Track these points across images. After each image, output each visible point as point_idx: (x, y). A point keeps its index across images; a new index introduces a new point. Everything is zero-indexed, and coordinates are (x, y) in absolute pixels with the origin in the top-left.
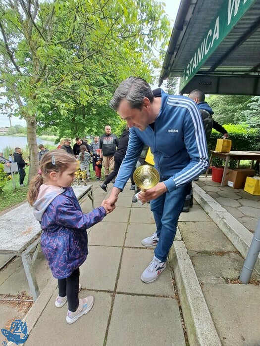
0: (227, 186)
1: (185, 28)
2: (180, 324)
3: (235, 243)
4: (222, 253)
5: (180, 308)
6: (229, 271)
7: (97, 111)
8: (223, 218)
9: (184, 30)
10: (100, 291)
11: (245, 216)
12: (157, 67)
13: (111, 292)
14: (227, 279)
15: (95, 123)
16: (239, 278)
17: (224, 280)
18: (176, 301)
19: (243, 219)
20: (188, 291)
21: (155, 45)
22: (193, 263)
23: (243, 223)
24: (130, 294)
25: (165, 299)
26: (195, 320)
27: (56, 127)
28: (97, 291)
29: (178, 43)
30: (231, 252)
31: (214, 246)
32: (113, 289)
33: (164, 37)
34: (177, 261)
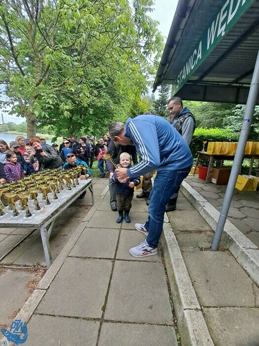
0: (211, 182)
1: (175, 46)
2: (164, 278)
3: (211, 224)
4: (200, 232)
5: (166, 269)
6: (204, 243)
7: (94, 111)
8: (204, 206)
9: (174, 48)
10: (103, 258)
12: (152, 73)
13: (112, 259)
14: (202, 248)
15: (92, 123)
16: (211, 247)
17: (199, 249)
18: (163, 265)
19: (219, 207)
20: (171, 256)
21: (149, 56)
22: (176, 238)
23: (219, 210)
24: (126, 260)
25: (154, 263)
26: (175, 272)
27: (53, 126)
28: (101, 259)
29: (170, 57)
30: (207, 231)
31: (194, 227)
32: (113, 257)
33: (157, 50)
34: (164, 237)
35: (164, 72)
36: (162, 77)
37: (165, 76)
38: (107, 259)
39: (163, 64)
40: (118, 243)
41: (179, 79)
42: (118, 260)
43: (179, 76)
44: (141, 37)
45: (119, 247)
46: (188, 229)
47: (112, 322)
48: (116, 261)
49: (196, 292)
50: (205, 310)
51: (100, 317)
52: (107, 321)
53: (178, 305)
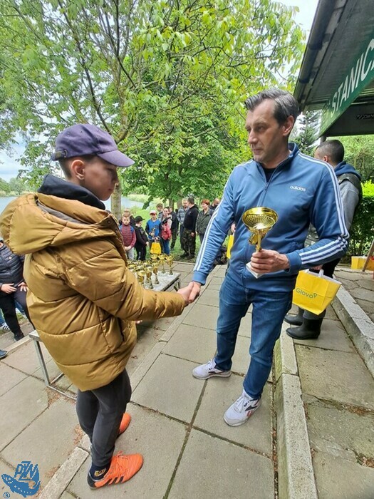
2: (271, 497)
4: (362, 411)
5: (276, 475)
6: (368, 444)
9: (325, 48)
10: (174, 419)
13: (187, 424)
14: (362, 456)
15: (194, 180)
17: (354, 456)
18: (272, 466)
22: (307, 415)
24: (209, 434)
25: (257, 455)
28: (171, 418)
29: (317, 64)
31: (351, 396)
33: (294, 56)
34: (283, 405)
35: (306, 92)
36: (303, 101)
37: (310, 99)
38: (180, 421)
39: (303, 81)
40: (202, 394)
41: (336, 101)
42: (196, 428)
43: (335, 95)
44: (267, 41)
45: (203, 402)
46: (335, 398)
48: (193, 430)
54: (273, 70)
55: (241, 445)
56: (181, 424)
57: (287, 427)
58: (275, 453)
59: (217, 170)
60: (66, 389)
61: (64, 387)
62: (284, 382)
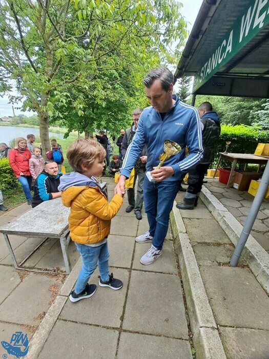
2: (180, 291)
3: (231, 237)
4: (219, 245)
5: (182, 282)
6: (222, 258)
8: (224, 216)
11: (244, 216)
13: (128, 269)
14: (220, 263)
15: (105, 118)
16: (229, 263)
17: (217, 263)
18: (179, 277)
19: (241, 218)
20: (188, 270)
21: (169, 44)
22: (194, 250)
23: (240, 221)
24: (143, 271)
25: (170, 275)
26: (191, 287)
28: (118, 268)
29: (194, 47)
30: (226, 244)
31: (213, 239)
32: (129, 267)
33: (180, 37)
34: (181, 248)
35: (186, 64)
36: (184, 69)
37: (187, 69)
38: (124, 268)
40: (134, 252)
42: (134, 270)
43: (203, 69)
44: (161, 22)
45: (135, 256)
46: (206, 241)
47: (130, 332)
49: (212, 310)
50: (221, 329)
51: (119, 326)
52: (125, 331)
53: (194, 321)
54: (165, 44)
55: (161, 273)
56: (125, 269)
57: (185, 257)
58: (180, 273)
59: (121, 111)
60: (33, 268)
61: (31, 267)
62: (180, 237)
